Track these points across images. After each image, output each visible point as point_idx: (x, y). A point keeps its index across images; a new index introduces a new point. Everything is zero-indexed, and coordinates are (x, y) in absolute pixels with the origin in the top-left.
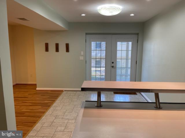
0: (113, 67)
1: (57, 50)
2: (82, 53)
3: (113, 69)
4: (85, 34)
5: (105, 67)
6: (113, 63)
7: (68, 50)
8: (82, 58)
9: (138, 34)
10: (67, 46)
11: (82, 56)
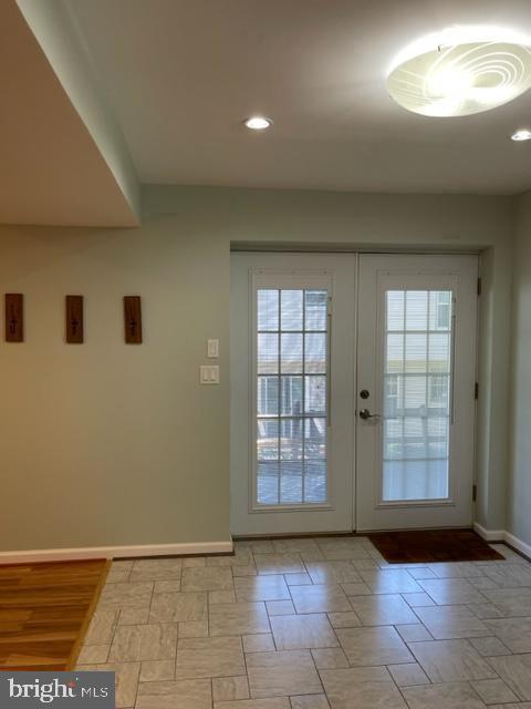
0: (365, 415)
1: (75, 332)
2: (214, 348)
3: (366, 428)
4: (228, 248)
6: (365, 395)
7: (133, 332)
8: (210, 374)
9: (481, 253)
10: (132, 309)
11: (213, 361)
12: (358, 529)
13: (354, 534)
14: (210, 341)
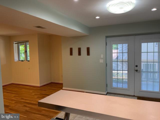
2: (102, 56)
3: (137, 73)
4: (105, 37)
5: (128, 71)
7: (88, 54)
8: (101, 61)
12: (135, 95)
13: (134, 96)
14: (101, 55)
